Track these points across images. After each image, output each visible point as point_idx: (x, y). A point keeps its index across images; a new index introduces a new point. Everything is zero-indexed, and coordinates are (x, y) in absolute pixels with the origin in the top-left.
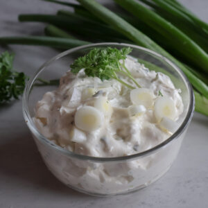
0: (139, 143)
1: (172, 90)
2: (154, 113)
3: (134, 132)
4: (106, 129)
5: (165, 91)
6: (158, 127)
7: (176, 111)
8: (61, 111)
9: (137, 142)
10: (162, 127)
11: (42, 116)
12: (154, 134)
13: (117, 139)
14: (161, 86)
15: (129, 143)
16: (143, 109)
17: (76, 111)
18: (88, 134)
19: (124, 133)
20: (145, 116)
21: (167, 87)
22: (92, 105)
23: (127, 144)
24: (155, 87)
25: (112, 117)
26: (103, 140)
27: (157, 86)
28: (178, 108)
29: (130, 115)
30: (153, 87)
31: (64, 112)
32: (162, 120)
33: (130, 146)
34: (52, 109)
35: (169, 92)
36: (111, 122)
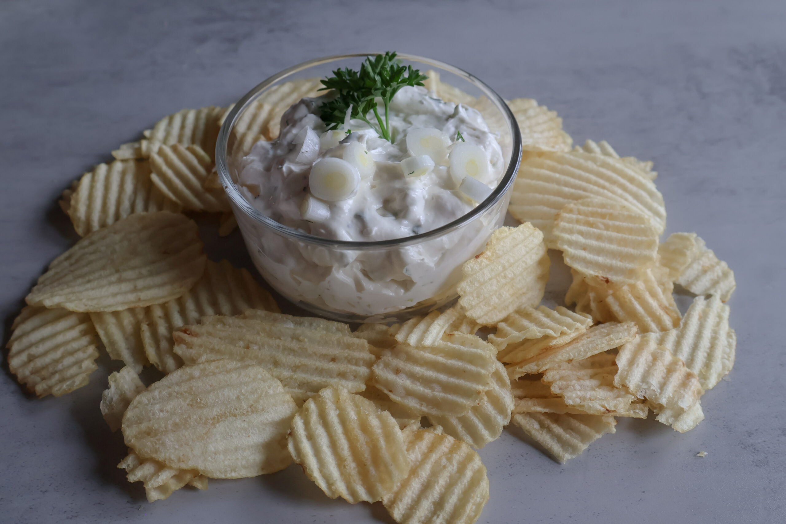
0: (422, 222)
1: (484, 133)
2: (448, 171)
3: (414, 202)
4: (365, 199)
5: (471, 135)
6: (456, 194)
7: (490, 169)
8: (284, 169)
9: (419, 220)
10: (464, 195)
11: (250, 182)
12: (449, 206)
13: (384, 215)
14: (463, 127)
15: (406, 222)
16: (428, 162)
17: (311, 168)
18: (332, 205)
19: (396, 205)
20: (434, 176)
21: (474, 129)
22: (340, 157)
23: (400, 223)
24: (452, 130)
25: (374, 179)
26: (359, 217)
27: (457, 127)
28: (494, 164)
29: (406, 173)
30: (448, 130)
31: (290, 171)
32: (464, 181)
33: (406, 226)
34: (268, 169)
35: (478, 137)
36: (373, 187)
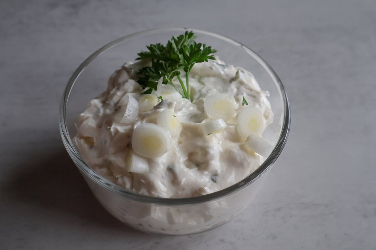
0: (219, 172)
1: (258, 93)
2: (236, 129)
3: (212, 158)
4: (175, 154)
6: (242, 148)
7: (265, 121)
8: (112, 130)
9: (216, 171)
10: (249, 148)
12: (238, 158)
13: (189, 167)
14: (243, 88)
15: (206, 173)
16: (222, 124)
17: (132, 130)
18: (150, 161)
19: (199, 158)
20: (225, 133)
21: (251, 90)
22: (154, 122)
23: (202, 174)
24: (235, 90)
25: (181, 136)
26: (171, 170)
27: (238, 88)
28: (266, 117)
29: (205, 133)
30: (232, 90)
31: (117, 131)
32: (248, 139)
33: (206, 176)
34: (99, 126)
35: (254, 97)
36: (180, 143)
